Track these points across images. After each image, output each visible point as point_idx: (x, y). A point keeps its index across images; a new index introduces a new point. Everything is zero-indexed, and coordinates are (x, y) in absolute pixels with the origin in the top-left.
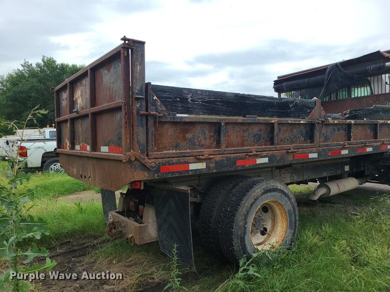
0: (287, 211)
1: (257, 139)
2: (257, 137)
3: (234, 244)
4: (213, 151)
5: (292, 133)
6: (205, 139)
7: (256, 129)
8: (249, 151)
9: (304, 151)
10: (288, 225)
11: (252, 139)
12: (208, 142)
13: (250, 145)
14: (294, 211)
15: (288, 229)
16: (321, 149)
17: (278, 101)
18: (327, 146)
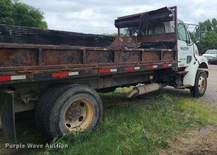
0: (93, 105)
1: (71, 60)
2: (71, 58)
3: (51, 128)
4: (32, 67)
5: (98, 57)
6: (27, 59)
7: (69, 54)
8: (62, 67)
9: (107, 67)
10: (94, 114)
11: (67, 60)
12: (29, 61)
13: (65, 64)
14: (99, 105)
15: (94, 117)
16: (119, 66)
17: (86, 36)
18: (124, 64)
